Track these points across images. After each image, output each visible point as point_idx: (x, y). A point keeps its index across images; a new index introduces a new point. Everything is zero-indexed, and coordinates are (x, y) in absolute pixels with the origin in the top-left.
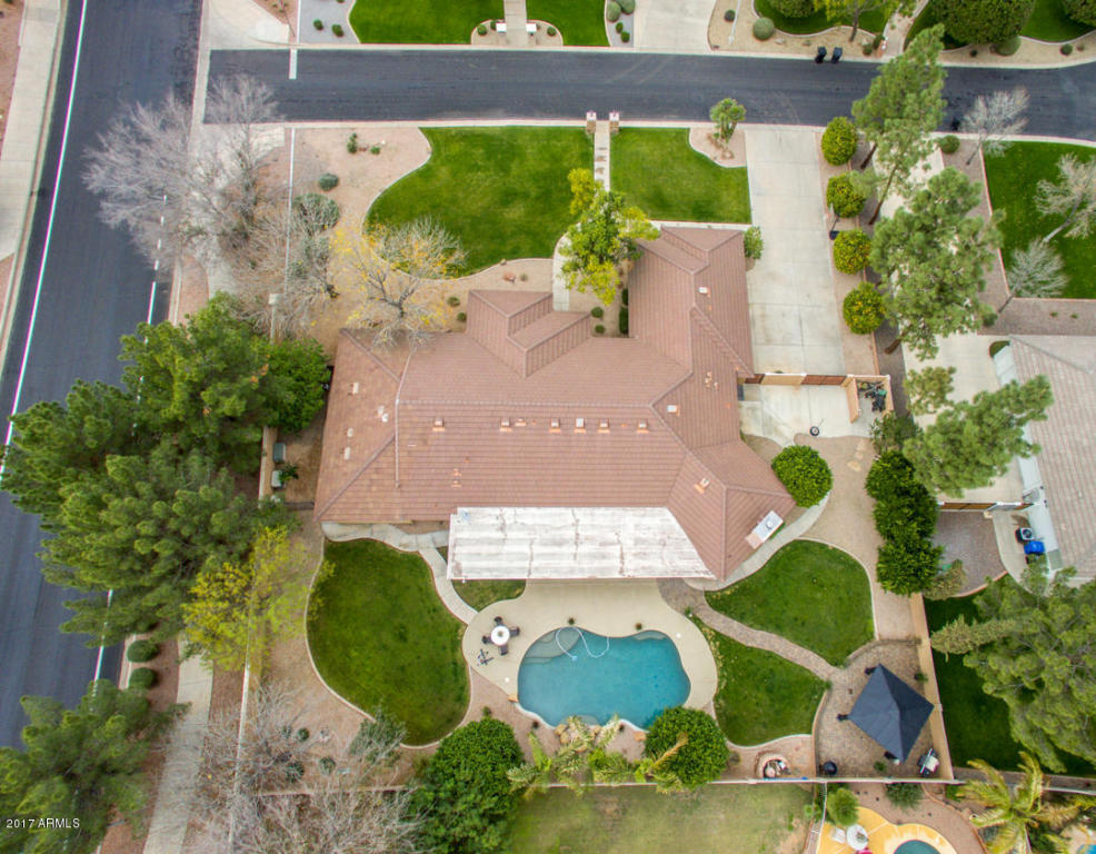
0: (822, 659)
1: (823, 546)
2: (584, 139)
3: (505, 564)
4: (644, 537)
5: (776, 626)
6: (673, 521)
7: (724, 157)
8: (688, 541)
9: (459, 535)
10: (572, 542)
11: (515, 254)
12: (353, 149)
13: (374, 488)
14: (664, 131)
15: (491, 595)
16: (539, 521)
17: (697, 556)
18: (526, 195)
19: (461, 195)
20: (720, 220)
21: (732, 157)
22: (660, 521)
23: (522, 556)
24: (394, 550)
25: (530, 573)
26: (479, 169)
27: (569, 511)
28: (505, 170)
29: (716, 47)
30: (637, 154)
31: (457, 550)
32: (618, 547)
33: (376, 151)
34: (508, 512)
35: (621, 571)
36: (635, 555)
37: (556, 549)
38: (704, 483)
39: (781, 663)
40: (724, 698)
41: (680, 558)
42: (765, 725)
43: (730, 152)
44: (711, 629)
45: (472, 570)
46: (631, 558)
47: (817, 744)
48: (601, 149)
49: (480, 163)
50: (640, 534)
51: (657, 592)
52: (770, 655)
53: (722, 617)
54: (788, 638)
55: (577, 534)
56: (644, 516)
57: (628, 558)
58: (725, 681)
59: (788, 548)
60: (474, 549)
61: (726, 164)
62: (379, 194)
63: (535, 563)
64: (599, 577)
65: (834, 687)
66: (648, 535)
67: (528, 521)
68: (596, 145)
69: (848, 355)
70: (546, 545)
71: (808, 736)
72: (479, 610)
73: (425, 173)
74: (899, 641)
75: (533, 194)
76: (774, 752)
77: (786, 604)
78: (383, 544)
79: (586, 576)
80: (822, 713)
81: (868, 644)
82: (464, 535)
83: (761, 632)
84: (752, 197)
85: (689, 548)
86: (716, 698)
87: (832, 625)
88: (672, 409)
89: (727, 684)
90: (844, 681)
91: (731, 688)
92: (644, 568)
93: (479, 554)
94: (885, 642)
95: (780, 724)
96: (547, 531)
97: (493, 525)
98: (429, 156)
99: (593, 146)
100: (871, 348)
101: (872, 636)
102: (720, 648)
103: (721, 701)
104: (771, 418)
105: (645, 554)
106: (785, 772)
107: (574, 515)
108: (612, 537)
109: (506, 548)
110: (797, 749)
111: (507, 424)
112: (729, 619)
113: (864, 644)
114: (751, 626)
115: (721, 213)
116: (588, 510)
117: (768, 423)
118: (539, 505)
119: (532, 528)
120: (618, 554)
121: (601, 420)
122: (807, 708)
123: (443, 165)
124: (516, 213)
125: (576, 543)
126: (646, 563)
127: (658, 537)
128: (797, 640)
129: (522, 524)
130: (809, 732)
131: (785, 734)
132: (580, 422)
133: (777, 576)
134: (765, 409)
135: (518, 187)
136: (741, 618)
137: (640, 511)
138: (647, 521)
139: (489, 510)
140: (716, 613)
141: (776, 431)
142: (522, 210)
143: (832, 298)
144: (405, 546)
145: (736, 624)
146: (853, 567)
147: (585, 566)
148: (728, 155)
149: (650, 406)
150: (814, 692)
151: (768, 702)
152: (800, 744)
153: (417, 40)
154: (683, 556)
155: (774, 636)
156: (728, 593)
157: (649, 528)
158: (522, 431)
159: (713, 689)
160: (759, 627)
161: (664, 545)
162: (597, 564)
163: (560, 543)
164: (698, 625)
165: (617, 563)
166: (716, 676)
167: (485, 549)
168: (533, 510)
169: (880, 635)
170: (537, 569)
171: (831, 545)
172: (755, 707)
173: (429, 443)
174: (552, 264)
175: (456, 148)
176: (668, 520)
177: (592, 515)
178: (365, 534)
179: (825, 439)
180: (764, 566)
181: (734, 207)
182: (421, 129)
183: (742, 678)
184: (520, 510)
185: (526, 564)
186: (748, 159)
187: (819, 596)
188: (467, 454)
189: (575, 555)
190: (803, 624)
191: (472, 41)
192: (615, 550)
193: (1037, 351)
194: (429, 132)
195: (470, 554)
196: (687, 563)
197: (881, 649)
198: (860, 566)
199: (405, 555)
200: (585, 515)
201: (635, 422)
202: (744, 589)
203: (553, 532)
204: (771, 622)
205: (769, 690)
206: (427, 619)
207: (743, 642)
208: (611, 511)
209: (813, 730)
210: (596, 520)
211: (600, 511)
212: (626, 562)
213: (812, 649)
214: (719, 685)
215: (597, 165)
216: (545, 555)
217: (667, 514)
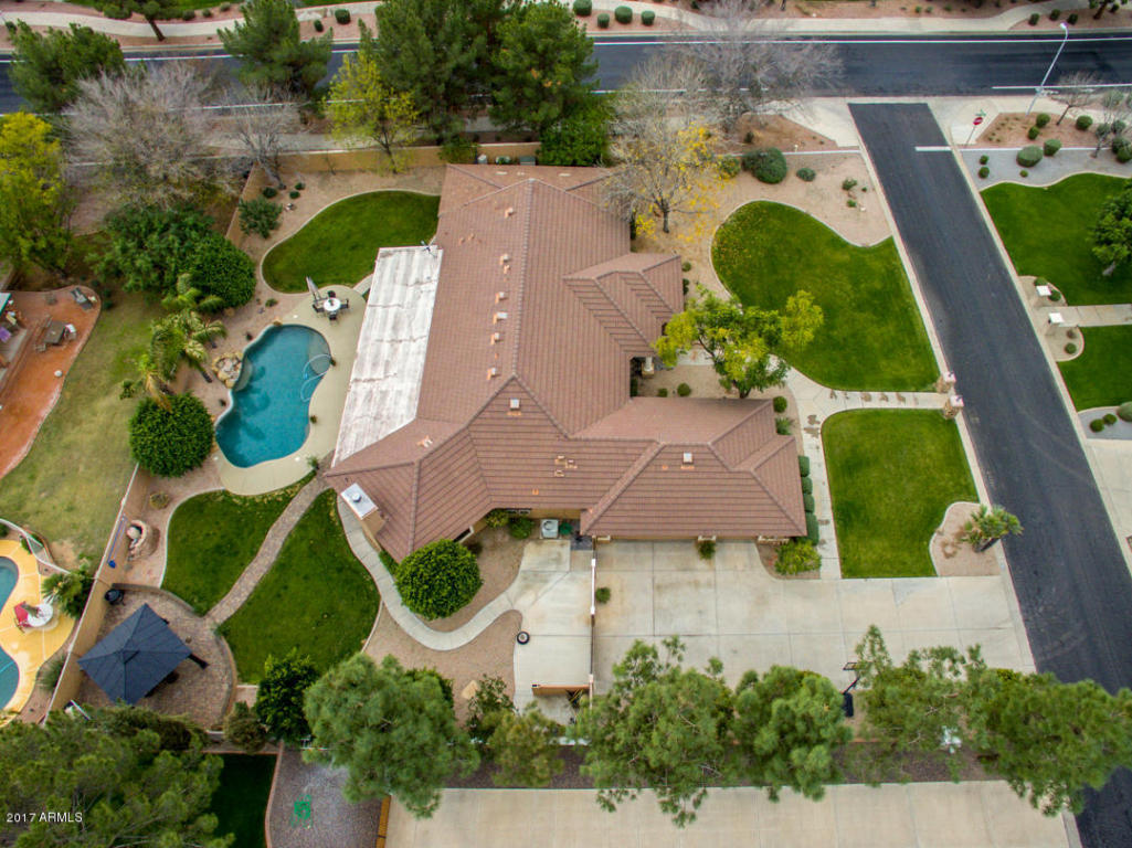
0: (233, 612)
1: (367, 632)
2: (924, 382)
4: (388, 399)
5: (282, 566)
6: (400, 425)
7: (945, 545)
8: (375, 441)
10: (394, 337)
12: (847, 186)
14: (965, 472)
16: (420, 310)
17: (358, 449)
20: (842, 536)
21: (948, 556)
22: (402, 411)
23: (388, 300)
25: (372, 306)
26: (854, 285)
27: (426, 332)
28: (859, 308)
30: (921, 439)
31: (404, 254)
32: (382, 377)
33: (851, 205)
34: (433, 286)
35: (357, 380)
36: (371, 391)
37: (390, 325)
38: (427, 443)
39: (242, 563)
40: (224, 501)
41: (358, 434)
42: (185, 540)
43: (955, 553)
44: (296, 493)
45: (384, 264)
46: (368, 388)
47: (148, 591)
48: (916, 399)
49: (862, 286)
50: (392, 395)
52: (254, 554)
53: (307, 505)
54: (267, 574)
55: (401, 341)
56: (410, 398)
57: (368, 386)
58: (240, 503)
59: (371, 588)
60: (403, 264)
61: (934, 547)
62: (804, 210)
63: (378, 310)
64: (356, 361)
65: (198, 620)
66: (388, 402)
67: (421, 302)
70: (396, 317)
71: (159, 585)
77: (306, 578)
79: (359, 351)
80: (176, 604)
81: (235, 673)
82: (417, 256)
83: (280, 544)
84: (887, 581)
85: (367, 441)
86: (225, 493)
87: (269, 631)
88: (515, 404)
89: (236, 505)
90: (202, 633)
91: (232, 509)
92: (356, 400)
93: (397, 268)
94: (232, 695)
95: (180, 556)
96: (409, 316)
97: (422, 276)
98: (859, 245)
101: (243, 681)
102: (275, 501)
103: (221, 498)
104: (546, 581)
105: (370, 401)
107: (421, 337)
108: (394, 371)
109: (398, 288)
110: (151, 570)
111: (507, 258)
112: (303, 512)
113: (239, 670)
114: (290, 535)
116: (424, 349)
117: (538, 578)
119: (413, 305)
120: (375, 377)
121: (502, 333)
122: (187, 588)
125: (393, 340)
126: (360, 402)
127: (385, 413)
128: (262, 585)
129: (419, 297)
130: (163, 587)
131: (169, 560)
132: (503, 315)
133: (340, 570)
134: (556, 577)
136: (301, 526)
137: (416, 394)
138: (404, 402)
139: (437, 271)
140: (313, 499)
141: (527, 587)
145: (296, 518)
147: (368, 350)
148: (949, 550)
149: (514, 375)
151: (206, 547)
152: (154, 575)
154: (360, 436)
155: (273, 559)
156: (332, 514)
157: (396, 403)
158: (500, 272)
159: (234, 490)
160: (287, 544)
161: (375, 418)
162: (368, 359)
163: (395, 328)
164: (303, 480)
165: (366, 376)
166: (246, 494)
167: (401, 271)
168: (431, 304)
169: (243, 690)
170: (375, 311)
172: (205, 532)
173: (497, 211)
176: (402, 421)
177: (419, 353)
179: (513, 651)
180: (355, 557)
181: (866, 556)
182: (891, 239)
183: (239, 521)
184: (433, 295)
185: (381, 303)
187: (307, 619)
188: (484, 240)
189: (382, 341)
190: (279, 596)
192: (379, 374)
195: (398, 263)
196: (353, 440)
197: (226, 687)
200: (419, 347)
201: (499, 364)
202: (334, 531)
203: (407, 322)
204: (288, 557)
205: (218, 549)
207: (274, 525)
208: (420, 368)
209: (162, 591)
210: (413, 357)
211: (422, 359)
212: (365, 384)
213: (249, 602)
214: (238, 497)
215: (892, 395)
216: (386, 317)
217: (406, 422)
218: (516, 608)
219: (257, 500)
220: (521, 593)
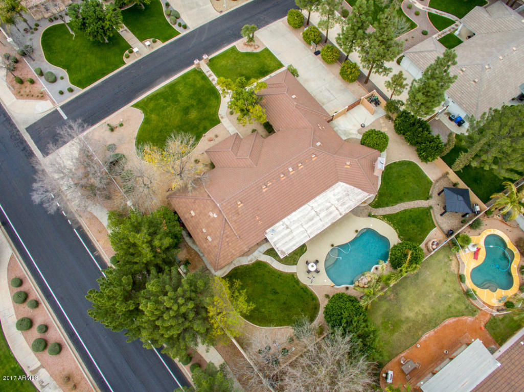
0: (422, 201)
1: (395, 163)
2: (198, 72)
3: (298, 239)
4: (339, 197)
5: (400, 200)
6: (345, 185)
7: (256, 49)
8: (355, 189)
9: (274, 240)
11: (206, 130)
12: (112, 130)
13: (230, 244)
14: (226, 52)
15: (297, 256)
16: (299, 216)
17: (362, 191)
18: (192, 106)
19: (167, 121)
20: (272, 71)
21: (259, 47)
22: (341, 188)
23: (302, 232)
24: (248, 265)
25: (309, 236)
26: (166, 107)
27: (306, 205)
28: (177, 101)
29: (221, 12)
30: (222, 66)
31: (277, 246)
32: (333, 206)
33: (121, 125)
34: (285, 220)
35: (341, 214)
36: (341, 205)
37: (313, 222)
38: (348, 163)
39: (411, 211)
40: (401, 235)
41: (357, 196)
42: (420, 235)
44: (380, 216)
45: (288, 249)
46: (341, 207)
47: (441, 228)
48: (208, 72)
49: (165, 105)
50: (337, 197)
51: (352, 215)
52: (405, 211)
53: (381, 209)
54: (407, 201)
55: (316, 212)
56: (334, 190)
57: (339, 208)
58: (398, 230)
59: (385, 171)
60: (283, 241)
62: (135, 140)
63: (309, 232)
64: (334, 221)
65: (433, 206)
66: (340, 195)
67: (295, 219)
68: (205, 72)
69: (353, 92)
70: (307, 223)
71: (436, 228)
72: (296, 264)
73: (147, 121)
74: (440, 178)
75: (195, 104)
76: (429, 241)
77: (398, 190)
78: (242, 266)
79: (329, 224)
80: (435, 218)
81: (432, 186)
82: (275, 239)
83: (397, 205)
84: (277, 57)
85: (358, 191)
86: (399, 237)
87: (417, 187)
88: (319, 144)
89: (399, 230)
90: (434, 203)
91: (401, 230)
92: (347, 208)
93: (286, 242)
94: (437, 181)
95: (425, 231)
96: (304, 218)
97: (283, 228)
98: (143, 114)
99: (203, 73)
100: (359, 85)
101: (432, 182)
102: (388, 219)
103: (401, 237)
104: (345, 130)
105: (344, 203)
106: (437, 244)
107: (309, 206)
108: (329, 204)
109: (294, 233)
110: (435, 235)
111: (265, 187)
112: (384, 208)
114: (392, 205)
115: (270, 69)
116: (313, 201)
117: (345, 133)
118: (294, 210)
119: (298, 220)
120: (335, 209)
121: (297, 164)
122: (429, 220)
123: (151, 114)
124: (193, 115)
125: (317, 215)
126: (347, 206)
127: (344, 194)
128: (410, 200)
129: (294, 221)
131: (428, 233)
132: (290, 169)
133: (388, 183)
134: (342, 129)
135: (187, 105)
136: (387, 205)
137: (331, 189)
138: (336, 191)
139: (277, 225)
140: (378, 209)
141: (350, 134)
142: (195, 112)
143: (333, 76)
144: (251, 261)
145: (387, 208)
146: (409, 164)
147: (327, 221)
148: (257, 47)
149: (311, 147)
150: (427, 213)
151: (416, 226)
152: (435, 233)
153: (104, 75)
154: (357, 195)
155: (402, 204)
156: (376, 200)
157: (339, 193)
158: (271, 186)
159: (396, 235)
160: (395, 204)
161: (348, 195)
162: (330, 217)
163: (312, 219)
164: (375, 217)
165: (337, 212)
166: (394, 230)
167: (287, 239)
168: (294, 214)
169: (433, 180)
170: (311, 233)
171: (397, 161)
172: (413, 231)
173: (240, 213)
174: (222, 124)
175: (151, 105)
176: (343, 186)
177: (315, 201)
178: (232, 267)
179: (368, 126)
181: (273, 64)
182: (132, 106)
183: (402, 225)
184: (289, 217)
185: (305, 235)
186: (265, 44)
187: (406, 180)
188: (257, 208)
189: (320, 219)
190: (408, 193)
191: (126, 62)
192: (333, 208)
193: (416, 52)
194: (136, 106)
195: (284, 244)
196: (360, 196)
197: (437, 184)
198: (412, 162)
199: (253, 264)
200: (313, 203)
201: (309, 157)
202: (381, 194)
203: (307, 217)
204: (397, 200)
205: (414, 222)
206: (280, 281)
207: (394, 213)
208: (321, 195)
209: (436, 225)
210: (318, 202)
211: (317, 198)
212: (340, 210)
213: (417, 199)
214: (397, 232)
215: (210, 79)
216: (310, 226)
217: (342, 184)
218: (357, 133)
219: (392, 225)
220: (353, 134)
